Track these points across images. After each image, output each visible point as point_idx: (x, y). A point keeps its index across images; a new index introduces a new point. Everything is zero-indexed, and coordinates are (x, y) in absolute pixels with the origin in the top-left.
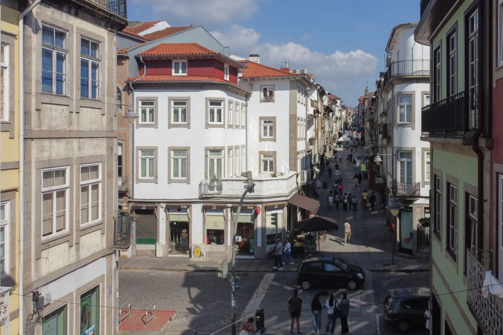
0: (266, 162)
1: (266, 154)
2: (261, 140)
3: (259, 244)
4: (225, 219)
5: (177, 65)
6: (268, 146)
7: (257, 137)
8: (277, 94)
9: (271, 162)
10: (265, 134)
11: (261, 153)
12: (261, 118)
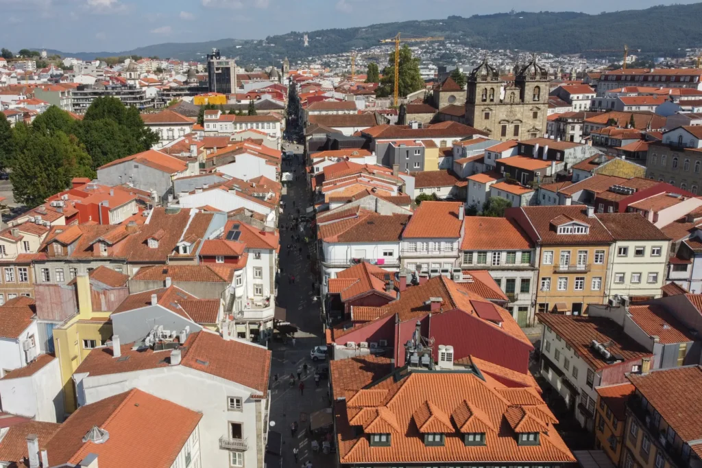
0: (257, 289)
1: (257, 285)
2: (254, 278)
3: (262, 337)
4: (246, 328)
5: (218, 257)
6: (258, 281)
7: (252, 277)
8: (262, 255)
9: (260, 289)
10: (256, 275)
11: (254, 284)
12: (254, 267)
